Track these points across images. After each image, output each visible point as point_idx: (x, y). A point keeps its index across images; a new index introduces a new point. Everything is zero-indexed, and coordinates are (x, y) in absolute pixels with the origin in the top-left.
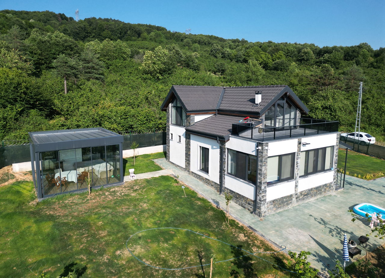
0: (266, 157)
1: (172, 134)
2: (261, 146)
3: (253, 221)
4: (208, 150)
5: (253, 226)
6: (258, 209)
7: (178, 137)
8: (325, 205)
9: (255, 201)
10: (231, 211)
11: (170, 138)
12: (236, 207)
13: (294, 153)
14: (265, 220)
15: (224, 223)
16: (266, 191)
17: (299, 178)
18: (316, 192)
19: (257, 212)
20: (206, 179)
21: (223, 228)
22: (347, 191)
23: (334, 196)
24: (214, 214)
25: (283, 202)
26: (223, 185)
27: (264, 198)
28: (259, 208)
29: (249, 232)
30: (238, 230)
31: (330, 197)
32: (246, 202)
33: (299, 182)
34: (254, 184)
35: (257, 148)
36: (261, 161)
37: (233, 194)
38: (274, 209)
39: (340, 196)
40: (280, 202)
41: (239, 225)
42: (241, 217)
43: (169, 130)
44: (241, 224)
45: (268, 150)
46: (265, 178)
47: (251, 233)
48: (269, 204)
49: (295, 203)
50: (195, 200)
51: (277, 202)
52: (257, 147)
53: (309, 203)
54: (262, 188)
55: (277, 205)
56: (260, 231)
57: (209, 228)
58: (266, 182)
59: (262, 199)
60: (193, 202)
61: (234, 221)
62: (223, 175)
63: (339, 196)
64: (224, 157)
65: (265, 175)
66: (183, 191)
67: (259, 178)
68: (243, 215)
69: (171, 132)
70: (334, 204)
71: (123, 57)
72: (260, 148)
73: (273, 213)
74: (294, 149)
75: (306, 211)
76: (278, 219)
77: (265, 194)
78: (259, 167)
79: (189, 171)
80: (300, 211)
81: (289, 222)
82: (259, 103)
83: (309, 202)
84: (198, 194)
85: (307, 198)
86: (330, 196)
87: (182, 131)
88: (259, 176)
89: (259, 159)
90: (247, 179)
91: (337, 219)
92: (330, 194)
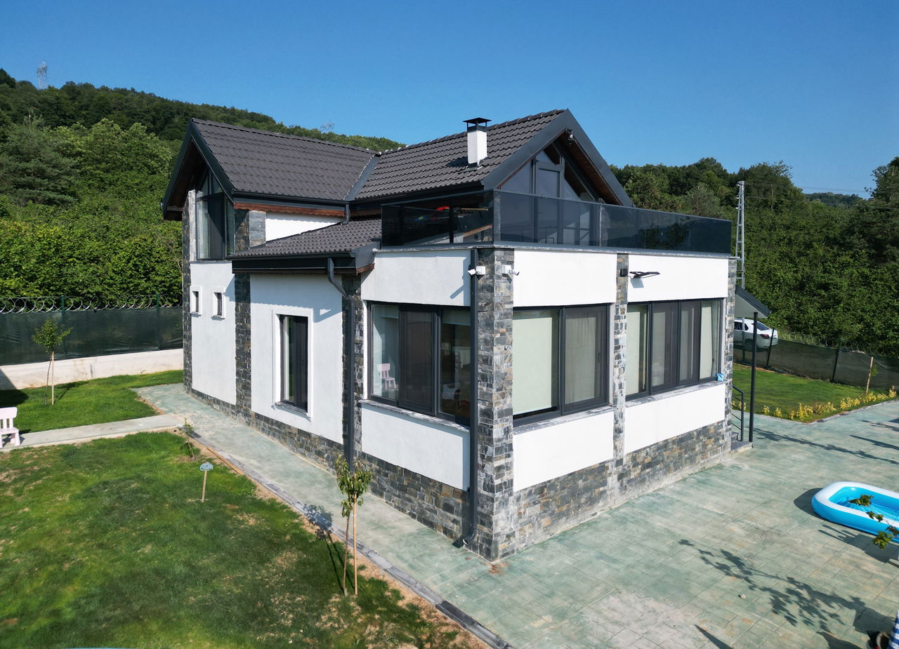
0: (507, 306)
1: (197, 294)
2: (486, 263)
3: (463, 577)
4: (303, 325)
5: (459, 601)
6: (483, 523)
7: (215, 299)
8: (715, 499)
9: (469, 494)
10: (375, 542)
11: (193, 309)
12: (397, 524)
13: (607, 305)
14: (511, 568)
15: (335, 599)
16: (510, 447)
17: (625, 403)
18: (680, 455)
19: (478, 538)
20: (300, 431)
21: (324, 622)
22: (765, 451)
23: (733, 467)
24: (302, 563)
25: (575, 494)
26: (357, 448)
27: (506, 478)
28: (487, 521)
29: (444, 629)
30: (392, 625)
31: (720, 471)
32: (437, 503)
33: (625, 415)
34: (462, 424)
35: (472, 272)
36: (489, 325)
37: (391, 474)
38: (545, 521)
39: (751, 467)
40: (565, 492)
41: (400, 603)
42: (412, 567)
43: (188, 280)
44: (409, 597)
45: (515, 279)
46: (504, 392)
47: (451, 636)
48: (523, 502)
49: (614, 497)
50: (237, 511)
51: (552, 492)
52: (472, 267)
53: (662, 493)
54: (495, 436)
55: (553, 507)
56: (488, 623)
57: (259, 632)
58: (509, 411)
59: (497, 482)
60: (229, 517)
61: (380, 584)
62: (356, 409)
63: (746, 467)
64: (358, 338)
65: (506, 380)
66: (200, 480)
67: (484, 394)
68: (420, 558)
69: (193, 288)
70: (742, 491)
71: (149, 167)
72: (482, 270)
73: (541, 537)
74: (606, 294)
75: (659, 522)
76: (562, 560)
77: (509, 460)
78: (482, 352)
79: (247, 414)
80: (636, 522)
81: (606, 571)
82: (481, 161)
83: (659, 490)
84: (260, 487)
85: (653, 475)
86: (720, 467)
87: (223, 274)
88: (481, 387)
89: (481, 317)
90: (438, 408)
91: (772, 542)
92: (718, 462)
